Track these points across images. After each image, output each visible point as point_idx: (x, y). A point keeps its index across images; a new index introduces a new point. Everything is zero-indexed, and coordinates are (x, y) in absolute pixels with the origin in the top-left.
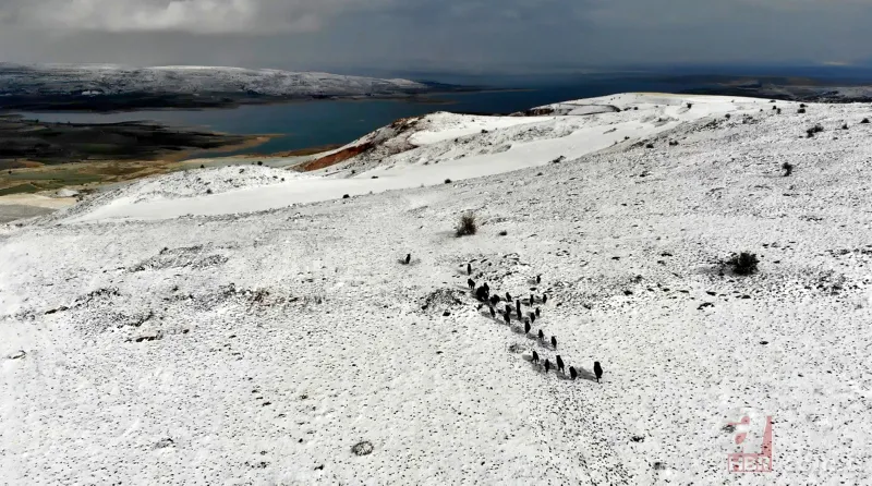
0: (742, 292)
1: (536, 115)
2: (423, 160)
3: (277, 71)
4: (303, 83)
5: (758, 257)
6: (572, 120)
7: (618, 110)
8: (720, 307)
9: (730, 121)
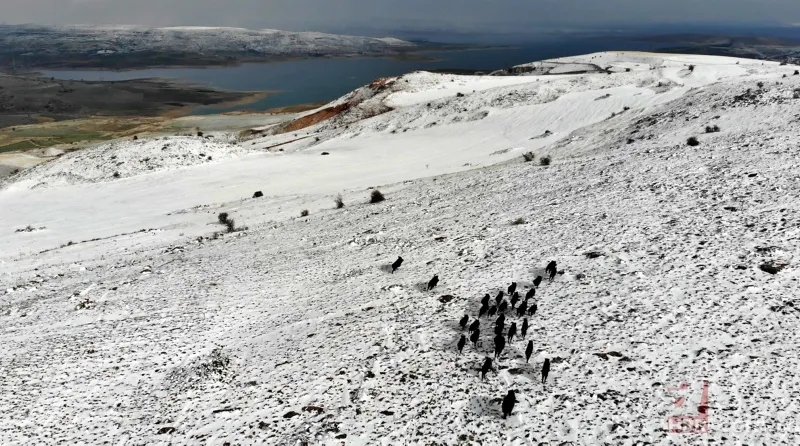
1: (518, 74)
2: (391, 127)
3: (276, 31)
4: (300, 42)
6: (555, 80)
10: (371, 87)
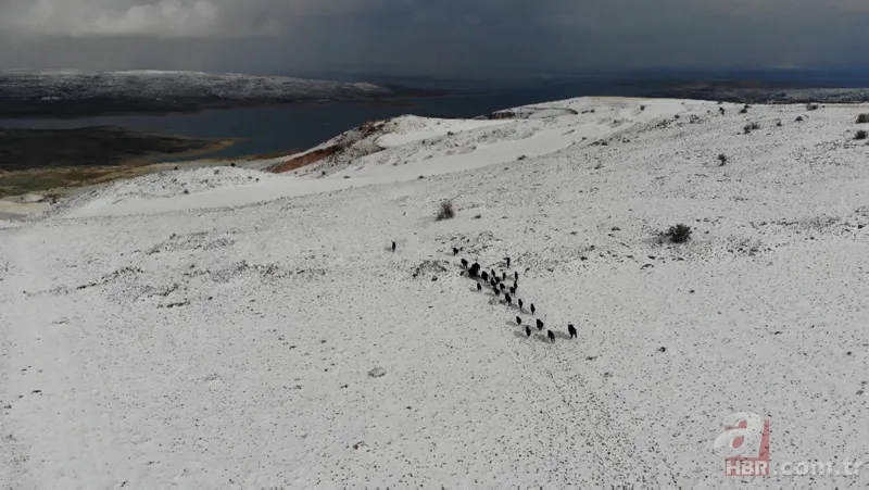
0: (677, 255)
1: (498, 118)
2: (392, 161)
3: (239, 75)
4: (266, 88)
5: (692, 229)
6: (532, 123)
7: (576, 113)
8: (659, 267)
9: (679, 121)
10: (360, 129)
